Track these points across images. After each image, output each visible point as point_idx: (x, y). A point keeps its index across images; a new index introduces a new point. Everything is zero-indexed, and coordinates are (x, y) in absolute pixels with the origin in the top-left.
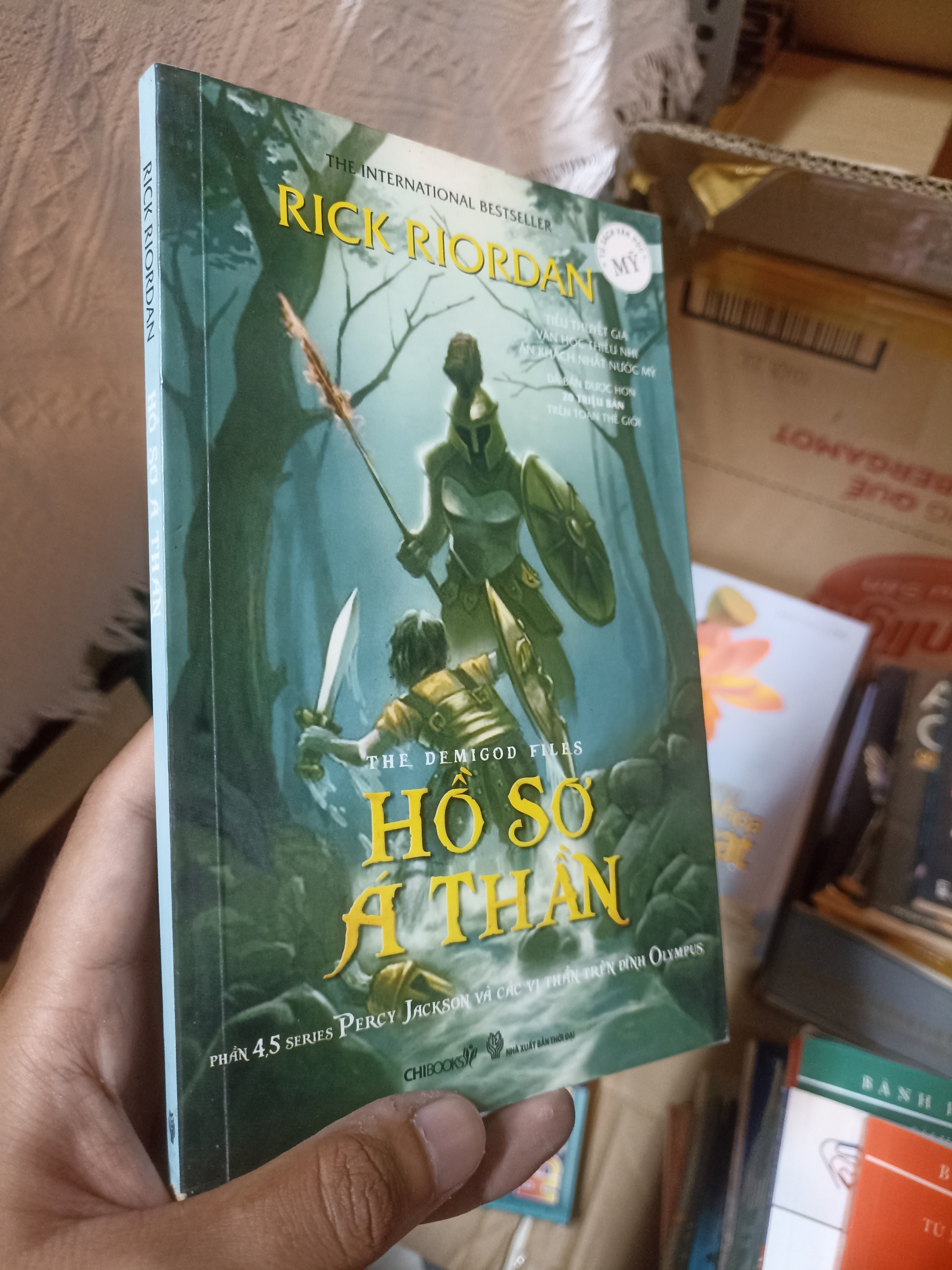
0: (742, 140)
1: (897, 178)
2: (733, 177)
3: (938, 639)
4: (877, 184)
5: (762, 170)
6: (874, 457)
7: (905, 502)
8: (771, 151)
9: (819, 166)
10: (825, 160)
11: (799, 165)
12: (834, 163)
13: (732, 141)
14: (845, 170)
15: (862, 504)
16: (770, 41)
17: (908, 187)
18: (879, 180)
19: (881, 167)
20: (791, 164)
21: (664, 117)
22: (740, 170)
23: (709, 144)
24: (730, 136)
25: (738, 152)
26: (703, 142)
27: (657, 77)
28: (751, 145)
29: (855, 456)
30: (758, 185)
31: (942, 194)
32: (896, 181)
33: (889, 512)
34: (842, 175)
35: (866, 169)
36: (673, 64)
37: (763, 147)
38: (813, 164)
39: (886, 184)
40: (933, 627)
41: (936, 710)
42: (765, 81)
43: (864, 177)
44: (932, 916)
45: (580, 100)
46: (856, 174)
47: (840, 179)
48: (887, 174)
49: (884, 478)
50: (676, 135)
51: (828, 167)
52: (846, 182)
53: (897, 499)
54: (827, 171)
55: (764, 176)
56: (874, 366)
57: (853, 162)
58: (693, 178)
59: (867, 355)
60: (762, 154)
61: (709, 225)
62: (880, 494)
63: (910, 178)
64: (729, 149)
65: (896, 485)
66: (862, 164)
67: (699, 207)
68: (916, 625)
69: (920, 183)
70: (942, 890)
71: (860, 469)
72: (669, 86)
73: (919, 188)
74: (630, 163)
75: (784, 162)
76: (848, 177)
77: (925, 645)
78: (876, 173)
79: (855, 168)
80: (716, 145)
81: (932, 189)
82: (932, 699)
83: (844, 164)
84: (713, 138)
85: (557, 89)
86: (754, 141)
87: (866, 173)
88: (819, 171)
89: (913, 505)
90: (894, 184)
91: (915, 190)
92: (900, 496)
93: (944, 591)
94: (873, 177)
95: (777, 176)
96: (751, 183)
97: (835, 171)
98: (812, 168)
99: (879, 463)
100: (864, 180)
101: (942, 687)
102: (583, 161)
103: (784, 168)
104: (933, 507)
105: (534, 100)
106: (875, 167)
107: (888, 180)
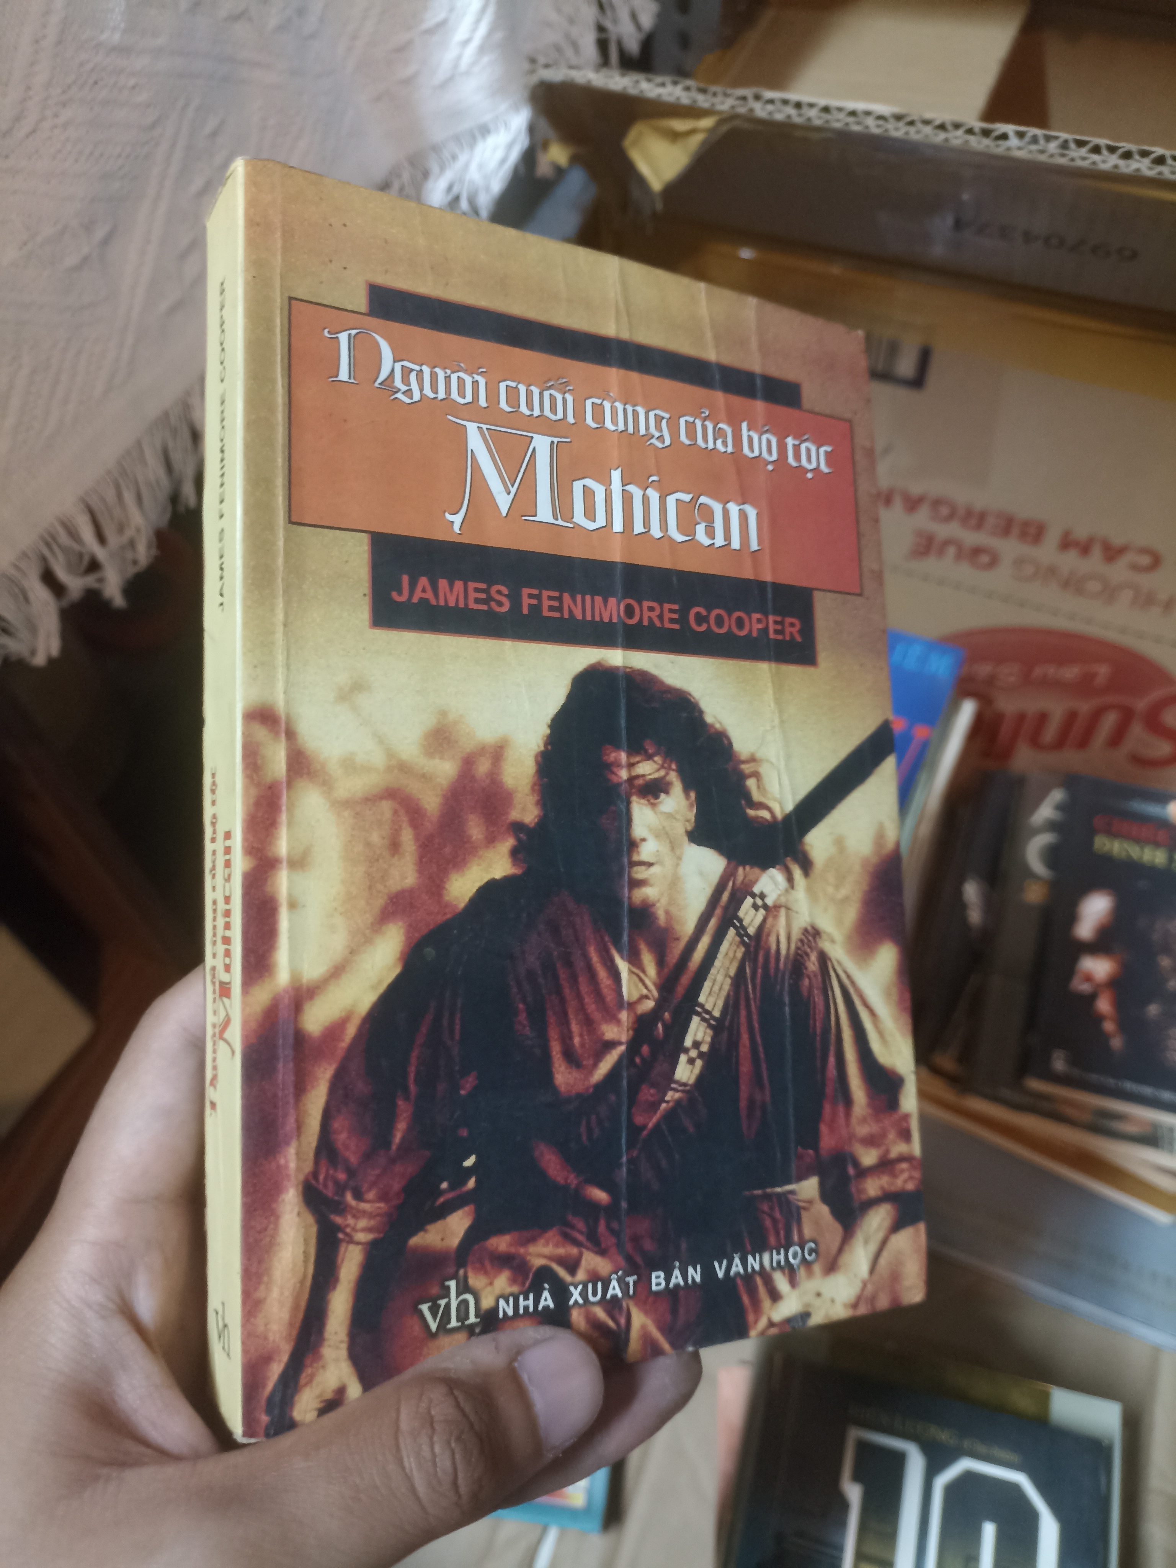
0: (675, 83)
1: (881, 118)
2: (675, 136)
3: (1050, 733)
4: (856, 128)
5: (707, 123)
6: (937, 503)
7: (985, 559)
8: (715, 94)
9: (779, 111)
10: (785, 102)
11: (751, 110)
12: (798, 105)
13: (663, 85)
14: (813, 113)
15: (931, 565)
17: (897, 129)
18: (859, 123)
19: (860, 106)
20: (742, 110)
21: (603, 63)
22: (679, 125)
23: (633, 91)
24: (659, 79)
25: (671, 99)
26: (625, 88)
27: (588, 11)
28: (688, 89)
29: (912, 504)
30: (704, 143)
31: (942, 136)
32: (881, 122)
33: (965, 572)
34: (809, 119)
35: (840, 109)
37: (703, 91)
38: (770, 107)
39: (867, 127)
40: (1043, 718)
41: (1052, 826)
43: (838, 121)
44: (1046, 1098)
45: (466, 42)
46: (828, 117)
47: (808, 126)
48: (868, 113)
49: (952, 530)
50: (589, 82)
51: (791, 111)
52: (819, 129)
53: (974, 554)
54: (789, 117)
55: (711, 131)
56: (918, 382)
57: (822, 102)
58: (627, 142)
59: (906, 366)
60: (703, 101)
61: (659, 206)
62: (951, 551)
63: (898, 118)
64: (660, 95)
65: (971, 538)
66: (834, 103)
67: (641, 181)
68: (1021, 717)
69: (911, 123)
70: (1059, 1064)
71: (922, 519)
72: (607, 23)
73: (912, 130)
74: (544, 126)
75: (733, 107)
76: (817, 122)
77: (1035, 741)
78: (853, 113)
79: (826, 109)
80: (642, 92)
81: (928, 130)
82: (1045, 812)
83: (811, 105)
84: (637, 82)
85: (430, 32)
86: (690, 82)
87: (841, 116)
88: (779, 117)
89: (994, 561)
90: (878, 126)
91: (907, 133)
92: (977, 551)
93: (1051, 670)
94: (851, 120)
95: (725, 128)
96: (696, 140)
97: (800, 115)
98: (770, 113)
99: (945, 511)
100: (837, 125)
101: (1057, 795)
102: (485, 130)
103: (734, 117)
104: (1019, 562)
105: (403, 49)
106: (851, 105)
107: (870, 122)
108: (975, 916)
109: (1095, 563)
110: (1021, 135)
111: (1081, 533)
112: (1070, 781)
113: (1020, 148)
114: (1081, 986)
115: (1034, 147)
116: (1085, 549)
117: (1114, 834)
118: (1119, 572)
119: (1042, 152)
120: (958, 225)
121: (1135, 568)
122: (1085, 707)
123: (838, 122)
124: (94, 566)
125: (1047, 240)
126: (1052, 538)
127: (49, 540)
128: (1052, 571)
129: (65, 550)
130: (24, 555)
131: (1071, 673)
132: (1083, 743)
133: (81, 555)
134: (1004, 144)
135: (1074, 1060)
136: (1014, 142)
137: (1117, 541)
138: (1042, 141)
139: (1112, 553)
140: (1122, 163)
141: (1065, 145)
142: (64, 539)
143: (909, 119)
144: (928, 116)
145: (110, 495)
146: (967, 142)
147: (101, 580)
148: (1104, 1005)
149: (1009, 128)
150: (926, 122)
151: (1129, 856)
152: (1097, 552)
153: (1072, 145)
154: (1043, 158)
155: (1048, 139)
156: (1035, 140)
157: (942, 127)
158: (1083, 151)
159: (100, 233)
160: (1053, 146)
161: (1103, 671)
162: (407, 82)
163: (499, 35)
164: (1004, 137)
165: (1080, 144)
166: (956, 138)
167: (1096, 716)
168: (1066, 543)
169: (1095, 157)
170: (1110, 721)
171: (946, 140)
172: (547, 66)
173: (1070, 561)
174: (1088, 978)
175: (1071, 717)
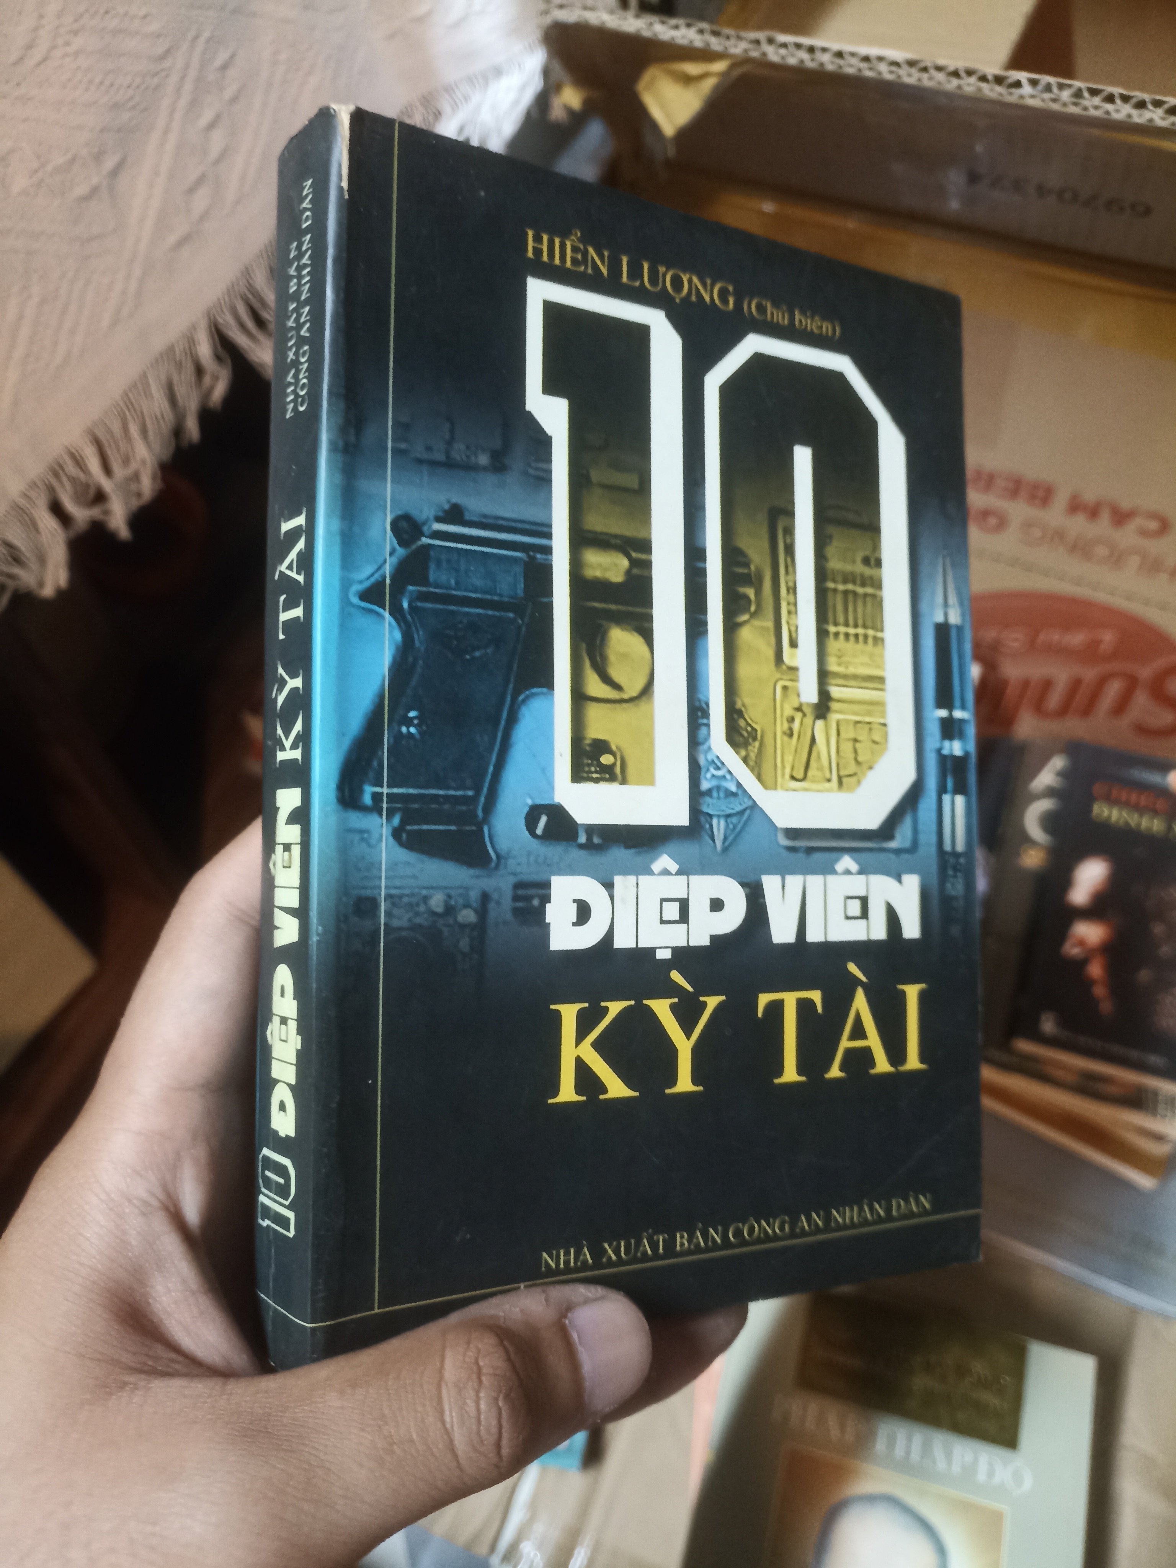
0: (689, 26)
1: (894, 63)
2: (688, 80)
3: (1054, 700)
4: (869, 74)
5: (719, 66)
8: (728, 38)
9: (793, 55)
10: (798, 46)
11: (764, 54)
12: (811, 50)
13: (676, 27)
14: (826, 58)
17: (910, 75)
18: (871, 69)
19: (873, 51)
20: (755, 54)
22: (692, 68)
23: (646, 33)
24: (673, 21)
25: (684, 42)
26: (638, 31)
28: (701, 32)
30: (716, 88)
31: (955, 82)
32: (894, 68)
34: (822, 64)
35: (853, 54)
37: (716, 34)
38: (783, 51)
39: (880, 73)
41: (1052, 792)
43: (851, 66)
44: (1035, 1059)
46: (841, 62)
47: (820, 71)
48: (880, 59)
50: (603, 23)
51: (804, 55)
54: (802, 61)
55: (724, 75)
57: (836, 47)
58: (641, 86)
60: (716, 44)
61: (671, 152)
63: (911, 63)
64: (673, 38)
65: (979, 499)
66: (847, 48)
67: (654, 126)
69: (925, 69)
70: (1048, 1025)
73: (925, 76)
74: (558, 69)
75: (746, 51)
76: (830, 68)
78: (866, 59)
79: (839, 54)
80: (655, 35)
81: (941, 76)
82: (1046, 778)
83: (824, 50)
84: (651, 24)
86: (705, 25)
87: (854, 61)
88: (792, 61)
89: (1002, 524)
90: (891, 72)
91: (920, 80)
92: (985, 513)
93: (1055, 636)
94: (863, 65)
95: (738, 72)
96: (708, 85)
97: (813, 60)
98: (783, 58)
100: (850, 71)
101: (1058, 763)
102: (498, 72)
103: (747, 60)
104: (1028, 525)
106: (864, 50)
107: (883, 68)
109: (1103, 526)
110: (1034, 83)
111: (1090, 496)
113: (1032, 96)
114: (1072, 950)
115: (1047, 96)
116: (1093, 512)
117: (1112, 801)
118: (1127, 537)
119: (1054, 100)
120: (973, 178)
121: (1144, 533)
122: (1090, 674)
123: (850, 68)
124: (100, 497)
125: (1060, 194)
126: (1061, 500)
127: (57, 470)
128: (1059, 536)
129: (73, 480)
130: (33, 485)
131: (1077, 639)
132: (1087, 710)
133: (87, 486)
134: (1017, 92)
136: (1027, 89)
137: (1126, 505)
138: (1055, 89)
139: (1121, 517)
140: (1135, 113)
141: (1078, 94)
142: (71, 469)
143: (922, 65)
144: (941, 62)
145: (116, 427)
146: (980, 90)
147: (107, 512)
148: (1095, 970)
149: (1023, 76)
150: (939, 69)
151: (1127, 824)
152: (1105, 517)
153: (1086, 94)
154: (1056, 107)
155: (1061, 87)
156: (1048, 88)
157: (956, 74)
158: (1097, 100)
159: (110, 163)
160: (1066, 95)
161: (1108, 638)
162: (421, 20)
164: (1018, 84)
165: (1094, 92)
166: (969, 85)
167: (1102, 682)
168: (1075, 506)
169: (1109, 107)
170: (1114, 688)
171: (959, 87)
172: (561, 7)
173: (1078, 525)
174: (1081, 943)
175: (1076, 684)
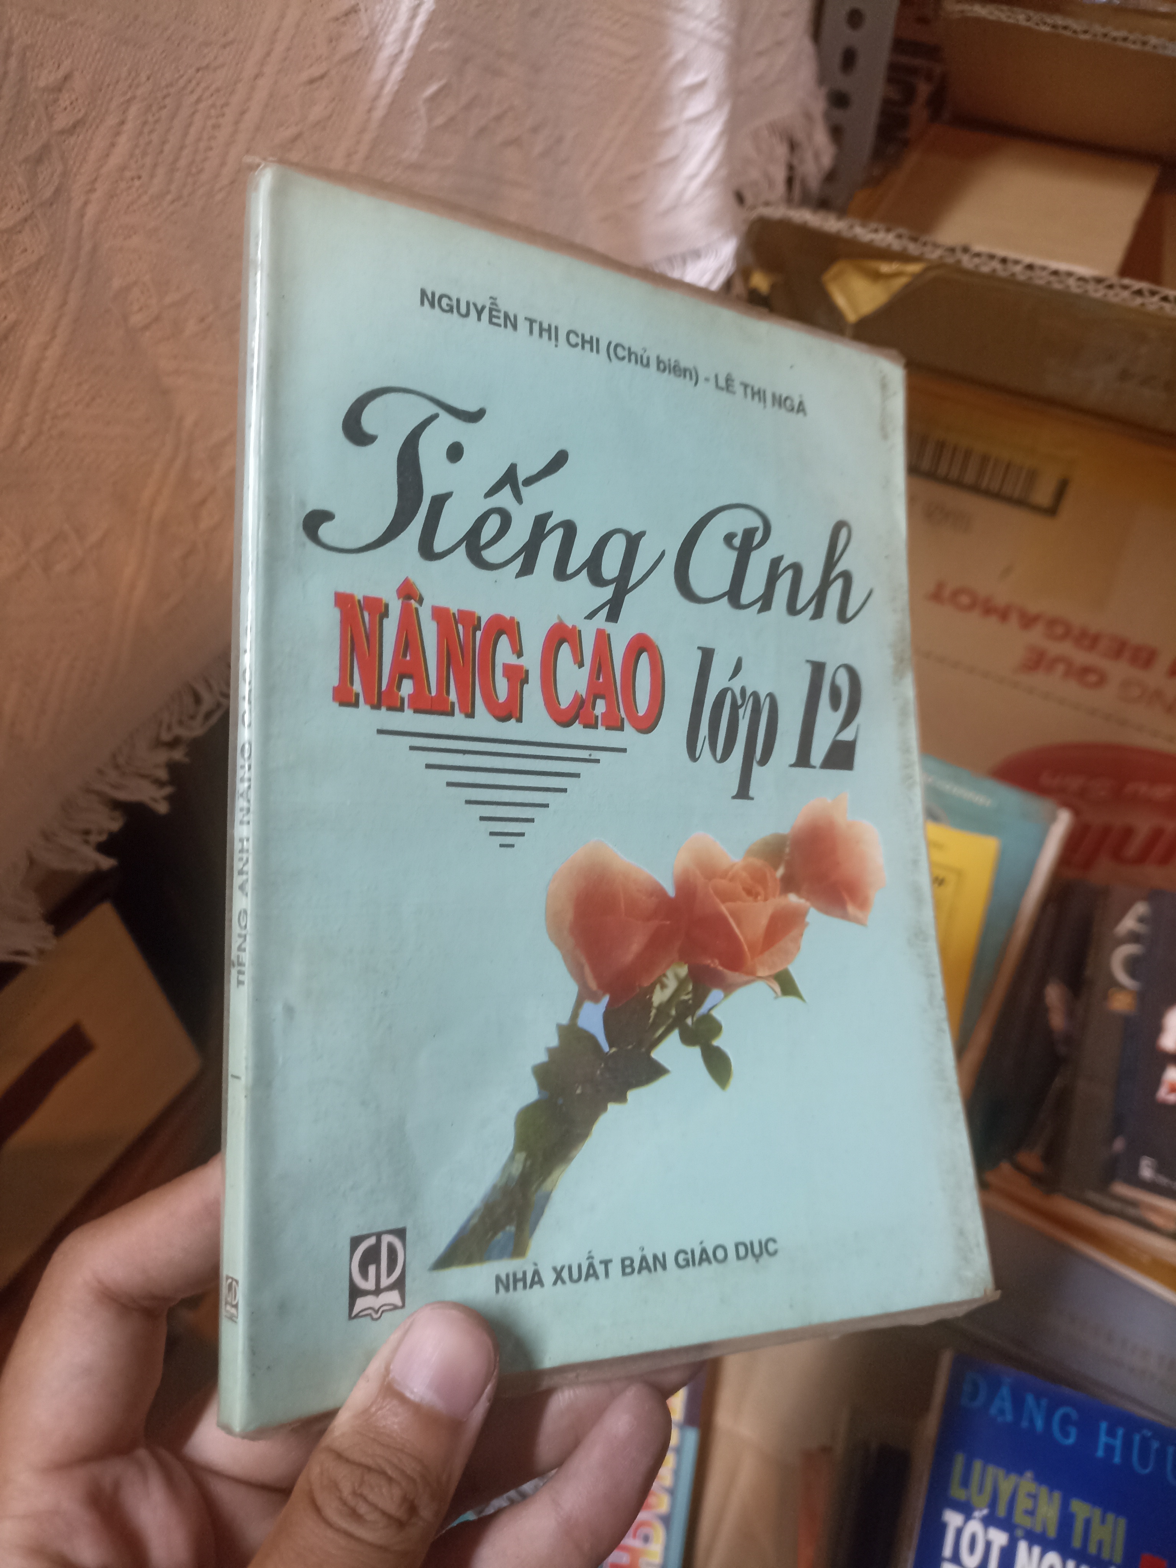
0: (888, 230)
1: (1082, 279)
2: (876, 276)
3: (1133, 848)
4: (1057, 286)
5: (914, 268)
6: (1052, 623)
7: (1093, 678)
8: (925, 244)
9: (985, 264)
10: (992, 257)
11: (959, 262)
12: (1004, 261)
13: (876, 231)
14: (1018, 269)
15: (1039, 680)
16: (918, 112)
17: (1096, 290)
18: (1061, 282)
19: (1063, 266)
20: (950, 260)
21: (789, 200)
22: (885, 268)
23: (847, 234)
24: (873, 225)
25: (884, 245)
26: (839, 232)
27: (782, 151)
28: (899, 236)
29: (1028, 621)
30: (907, 286)
31: (1139, 301)
32: (1081, 283)
33: (1072, 689)
34: (1013, 275)
35: (1044, 268)
36: (800, 136)
37: (914, 239)
38: (977, 260)
39: (1068, 287)
40: (1128, 832)
41: (1134, 937)
42: (912, 159)
43: (1041, 278)
44: (1134, 1204)
45: (692, 177)
46: (1031, 274)
47: (1012, 280)
48: (1070, 274)
49: (1066, 648)
50: (806, 223)
51: (997, 265)
53: (1083, 673)
54: (994, 271)
55: (917, 276)
56: (1052, 511)
57: (1028, 259)
58: (827, 277)
59: (1043, 495)
60: (913, 249)
62: (1061, 668)
63: (1099, 281)
64: (872, 241)
65: (1081, 657)
66: (1039, 261)
67: (834, 311)
68: (1106, 830)
69: (1110, 287)
71: (1036, 636)
72: (795, 162)
73: (1111, 293)
74: (751, 258)
75: (941, 257)
76: (1022, 277)
77: (1117, 855)
78: (1055, 273)
79: (1030, 267)
80: (855, 236)
81: (1126, 294)
82: (1129, 923)
83: (1017, 262)
84: (851, 227)
85: (661, 165)
86: (903, 231)
87: (1044, 274)
88: (985, 269)
89: (1102, 680)
90: (1079, 287)
91: (1105, 295)
92: (1086, 670)
93: (1143, 788)
94: (1053, 278)
95: (932, 274)
96: (899, 283)
97: (1005, 270)
98: (977, 266)
99: (1060, 630)
100: (1041, 282)
101: (1141, 908)
102: (697, 254)
103: (940, 265)
104: (1126, 684)
105: (634, 178)
106: (1054, 265)
107: (1071, 282)
108: (1057, 1020)
112: (1153, 896)
114: (1168, 1096)
120: (1123, 376)
122: (1171, 826)
123: (1040, 280)
126: (1162, 664)
128: (1158, 694)
132: (1165, 859)
135: (1160, 1169)
143: (1108, 283)
146: (1162, 308)
162: (635, 207)
163: (723, 172)
166: (1152, 304)
171: (1143, 305)
175: (1157, 834)
